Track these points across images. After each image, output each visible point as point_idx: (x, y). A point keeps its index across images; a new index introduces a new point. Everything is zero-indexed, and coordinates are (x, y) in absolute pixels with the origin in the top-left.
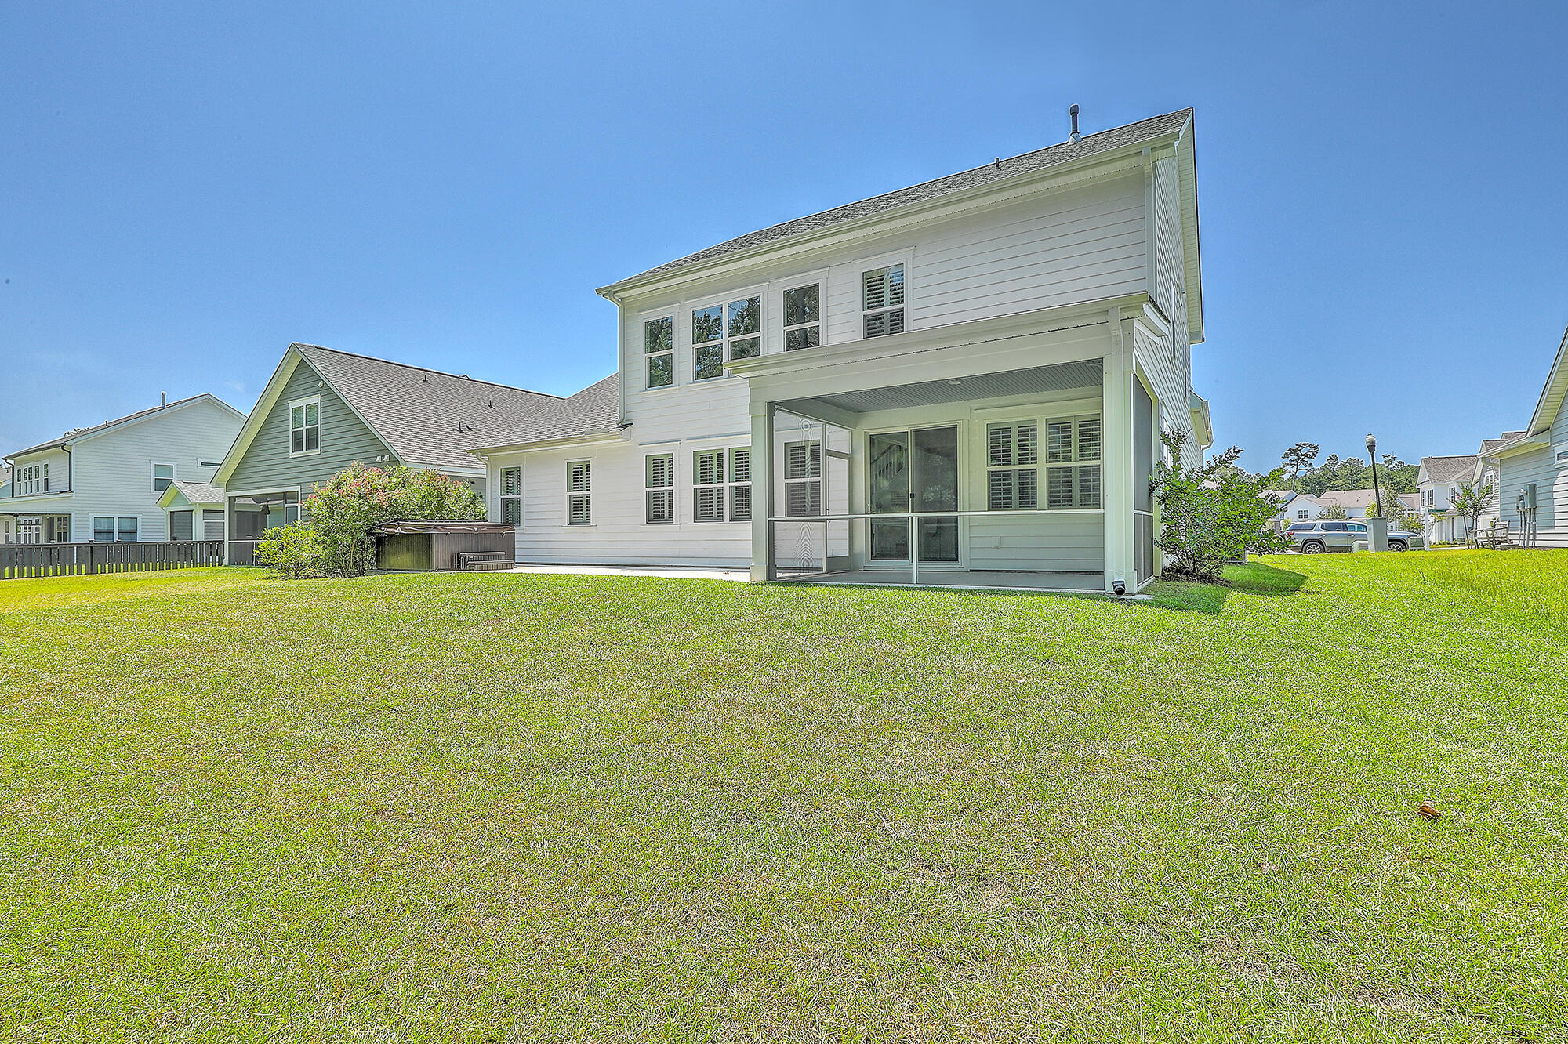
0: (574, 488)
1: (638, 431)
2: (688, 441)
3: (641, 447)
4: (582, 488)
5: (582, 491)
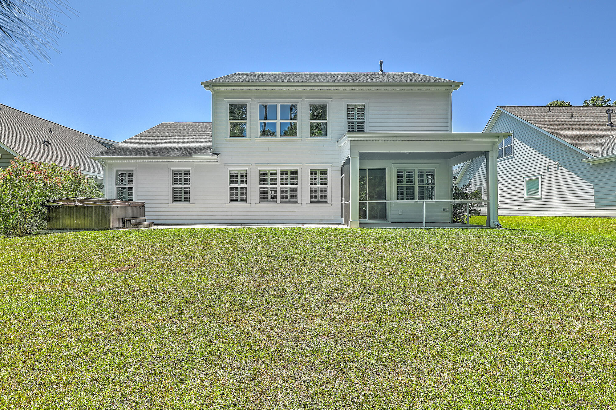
0: (175, 183)
1: (224, 157)
2: (256, 165)
3: (225, 165)
4: (181, 183)
5: (181, 185)
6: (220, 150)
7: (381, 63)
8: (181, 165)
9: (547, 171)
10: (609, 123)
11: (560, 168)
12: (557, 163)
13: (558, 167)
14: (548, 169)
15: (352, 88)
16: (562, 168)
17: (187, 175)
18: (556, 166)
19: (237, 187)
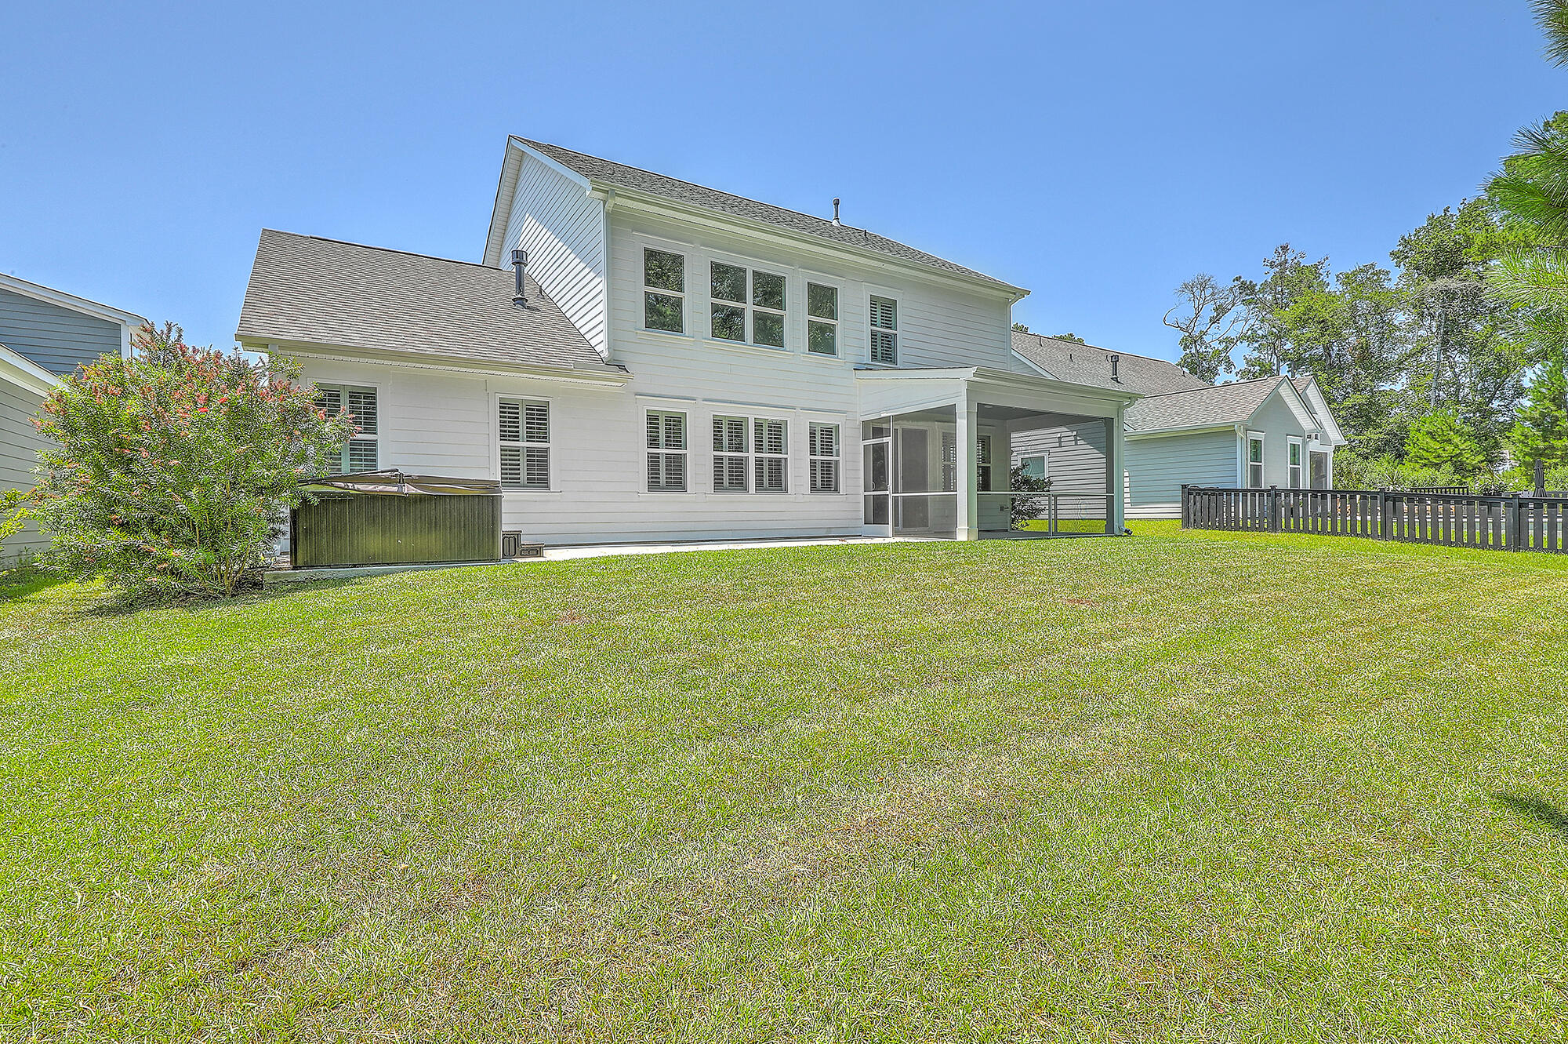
0: (504, 435)
2: (707, 403)
3: (637, 397)
4: (518, 436)
5: (518, 441)
6: (626, 359)
7: (837, 203)
8: (527, 387)
9: (1058, 445)
10: (1115, 376)
11: (1079, 442)
12: (1075, 433)
13: (1076, 440)
14: (1060, 442)
15: (880, 264)
16: (1083, 442)
17: (540, 415)
18: (1073, 438)
19: (658, 452)
